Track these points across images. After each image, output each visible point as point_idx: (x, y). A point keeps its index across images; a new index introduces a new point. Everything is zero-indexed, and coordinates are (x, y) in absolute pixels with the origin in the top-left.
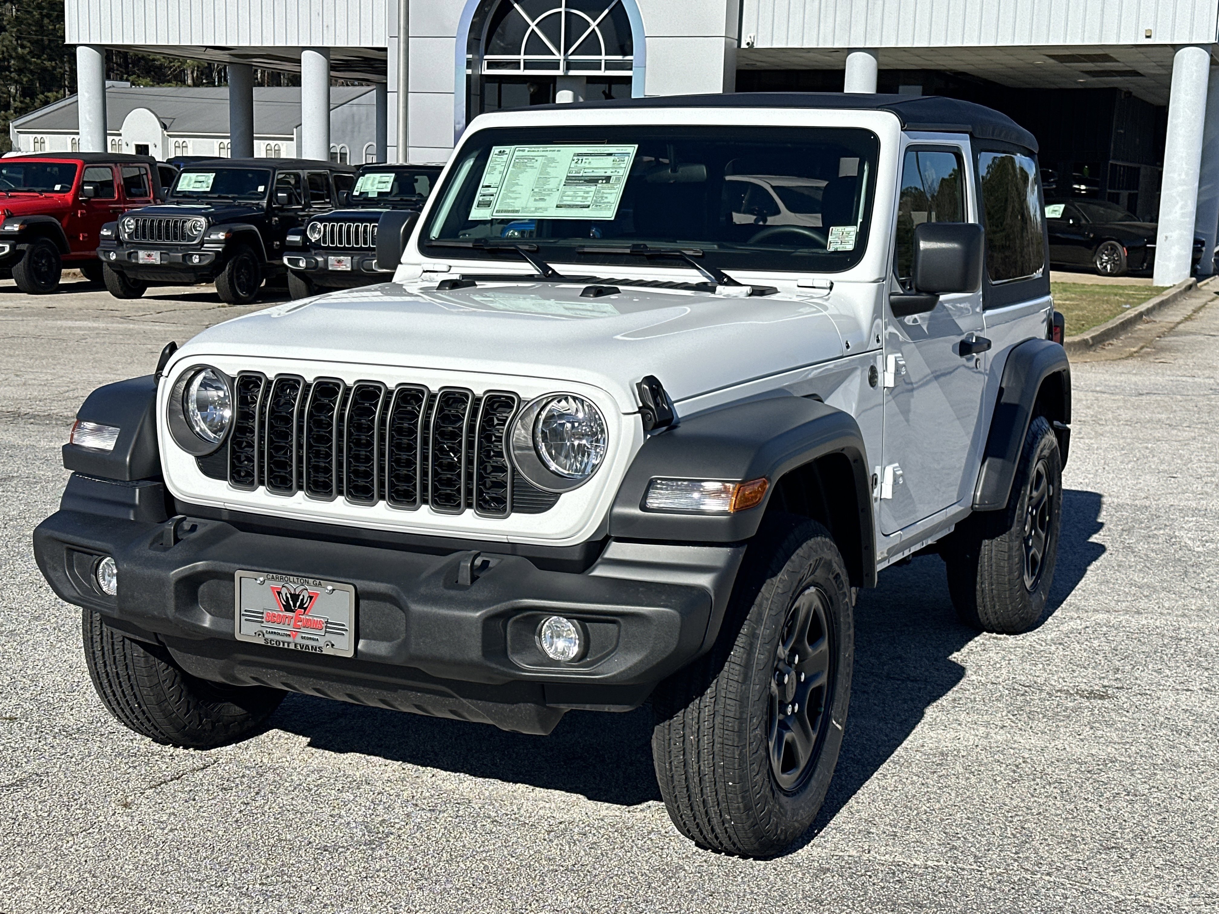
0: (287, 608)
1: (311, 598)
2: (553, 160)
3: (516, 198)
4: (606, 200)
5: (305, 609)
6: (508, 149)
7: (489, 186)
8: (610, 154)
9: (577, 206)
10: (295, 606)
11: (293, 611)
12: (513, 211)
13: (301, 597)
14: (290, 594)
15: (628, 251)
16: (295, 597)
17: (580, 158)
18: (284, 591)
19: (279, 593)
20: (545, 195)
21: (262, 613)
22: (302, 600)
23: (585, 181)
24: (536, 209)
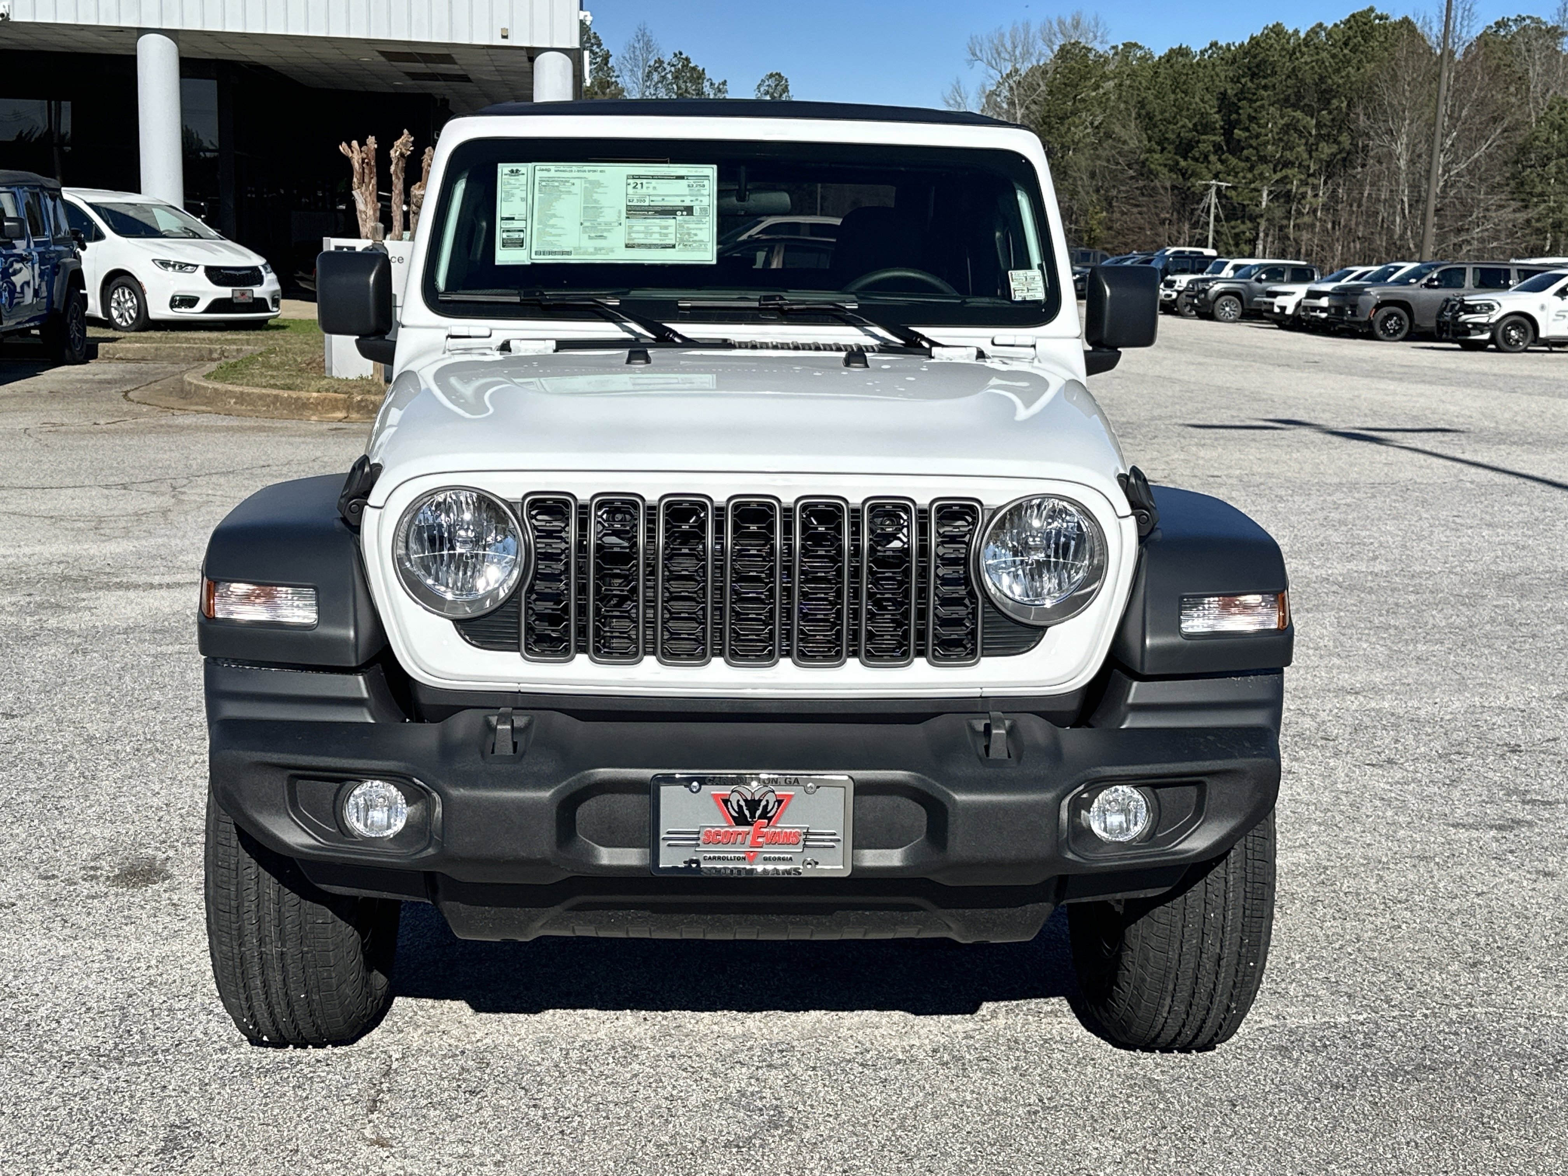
0: (740, 820)
1: (780, 802)
2: (597, 184)
3: (560, 235)
4: (695, 238)
5: (770, 819)
6: (523, 167)
7: (513, 219)
8: (681, 178)
9: (656, 246)
10: (753, 816)
11: (751, 824)
12: (563, 253)
13: (763, 803)
14: (746, 801)
15: (756, 304)
16: (753, 804)
17: (639, 181)
18: (734, 798)
19: (726, 802)
20: (603, 231)
21: (698, 833)
22: (766, 806)
23: (656, 212)
24: (595, 249)
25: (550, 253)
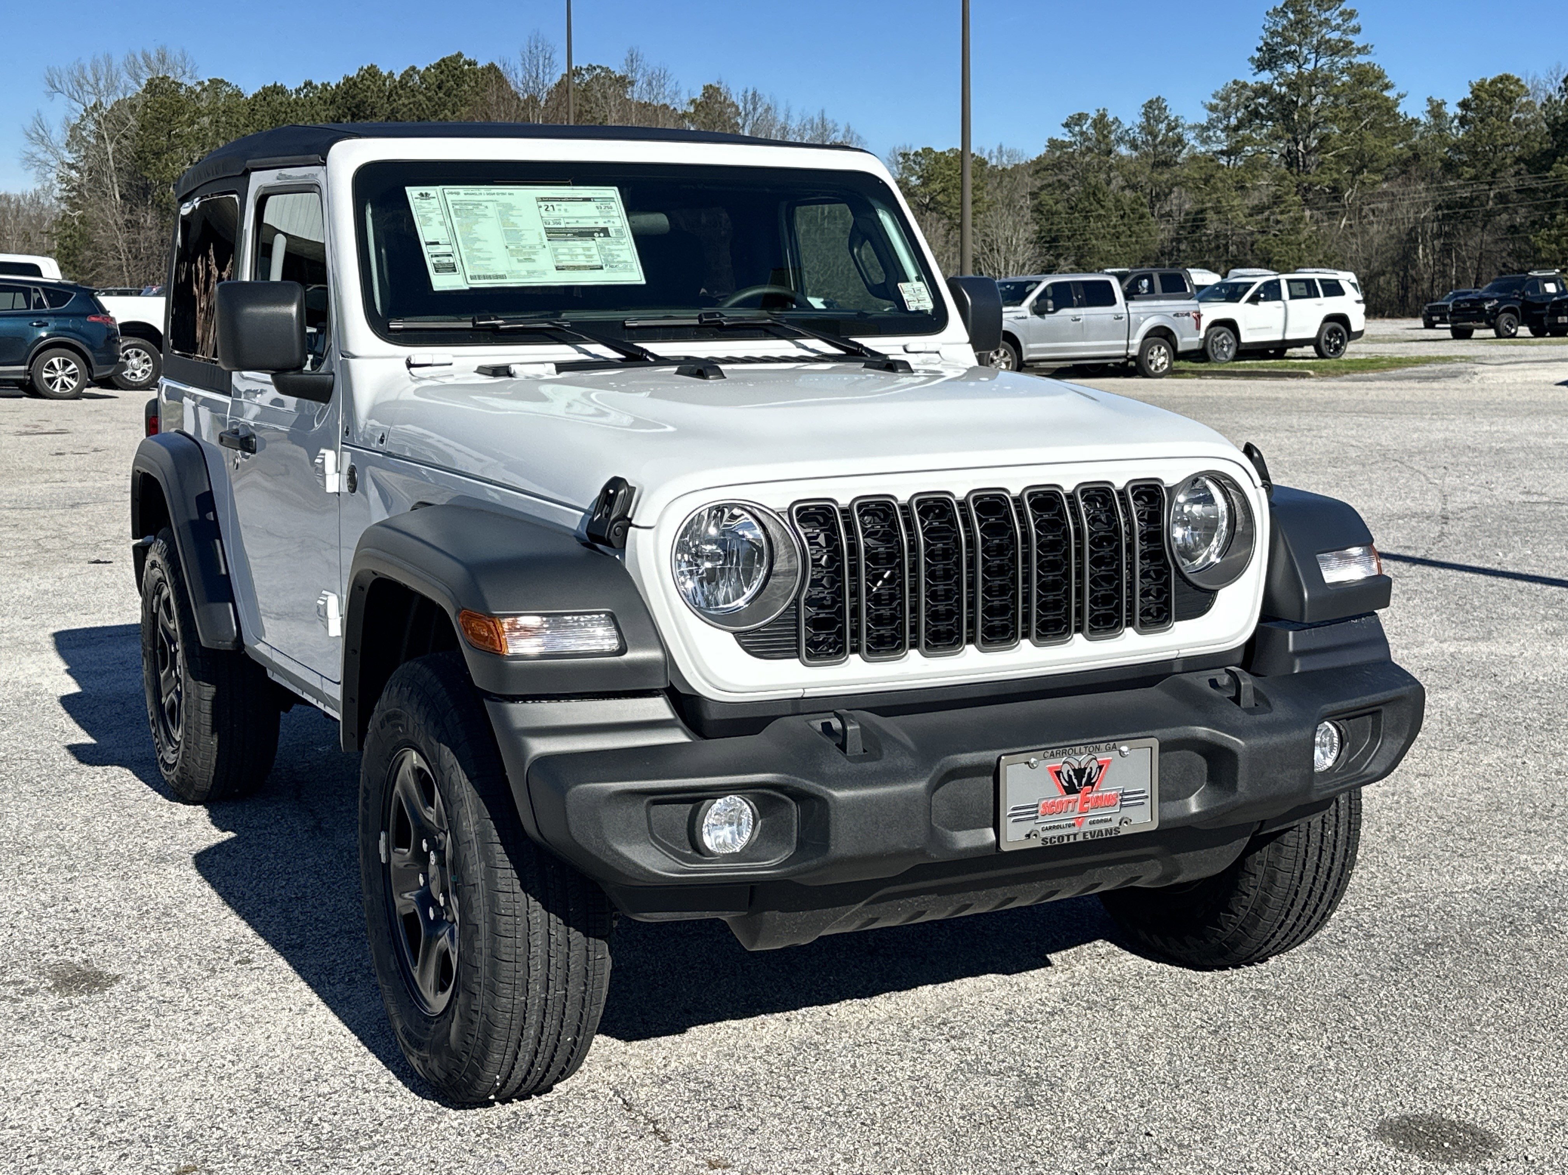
0: (1070, 789)
1: (1100, 768)
2: (509, 207)
3: (489, 259)
4: (619, 259)
5: (1093, 785)
6: (433, 190)
7: (437, 243)
8: (588, 200)
9: (585, 268)
10: (1080, 784)
11: (1078, 792)
12: (497, 277)
13: (1088, 771)
14: (1074, 770)
15: (697, 322)
16: (1079, 773)
17: (549, 204)
18: (1065, 769)
19: (1058, 773)
20: (529, 253)
21: (1037, 806)
22: (1090, 774)
23: (575, 234)
24: (528, 272)
25: (485, 277)
